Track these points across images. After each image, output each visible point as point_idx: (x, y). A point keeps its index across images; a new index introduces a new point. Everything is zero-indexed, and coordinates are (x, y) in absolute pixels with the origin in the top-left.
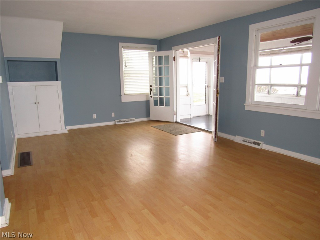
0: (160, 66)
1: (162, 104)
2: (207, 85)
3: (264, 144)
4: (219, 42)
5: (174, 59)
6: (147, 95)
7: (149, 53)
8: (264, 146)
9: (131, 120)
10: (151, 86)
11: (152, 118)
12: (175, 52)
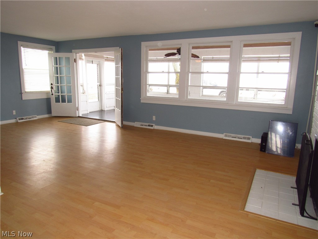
0: (60, 66)
1: (64, 101)
2: (99, 84)
3: (155, 125)
4: (122, 52)
5: (75, 61)
6: (47, 93)
7: (49, 53)
8: (156, 127)
9: (33, 117)
10: (52, 84)
11: (54, 114)
12: (76, 55)
